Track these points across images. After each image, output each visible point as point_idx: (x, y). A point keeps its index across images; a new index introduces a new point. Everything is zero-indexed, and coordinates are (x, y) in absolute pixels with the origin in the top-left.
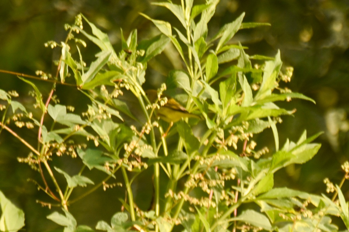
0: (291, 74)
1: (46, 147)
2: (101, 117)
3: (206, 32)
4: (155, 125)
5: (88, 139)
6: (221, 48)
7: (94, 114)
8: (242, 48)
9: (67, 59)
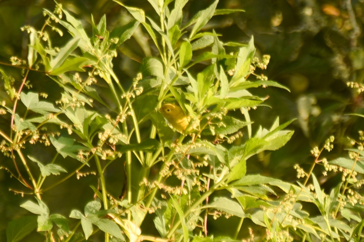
0: (267, 61)
1: (19, 135)
2: (75, 105)
3: (180, 19)
4: (130, 114)
5: (61, 127)
6: (194, 35)
7: (68, 102)
8: (217, 35)
9: (35, 45)
